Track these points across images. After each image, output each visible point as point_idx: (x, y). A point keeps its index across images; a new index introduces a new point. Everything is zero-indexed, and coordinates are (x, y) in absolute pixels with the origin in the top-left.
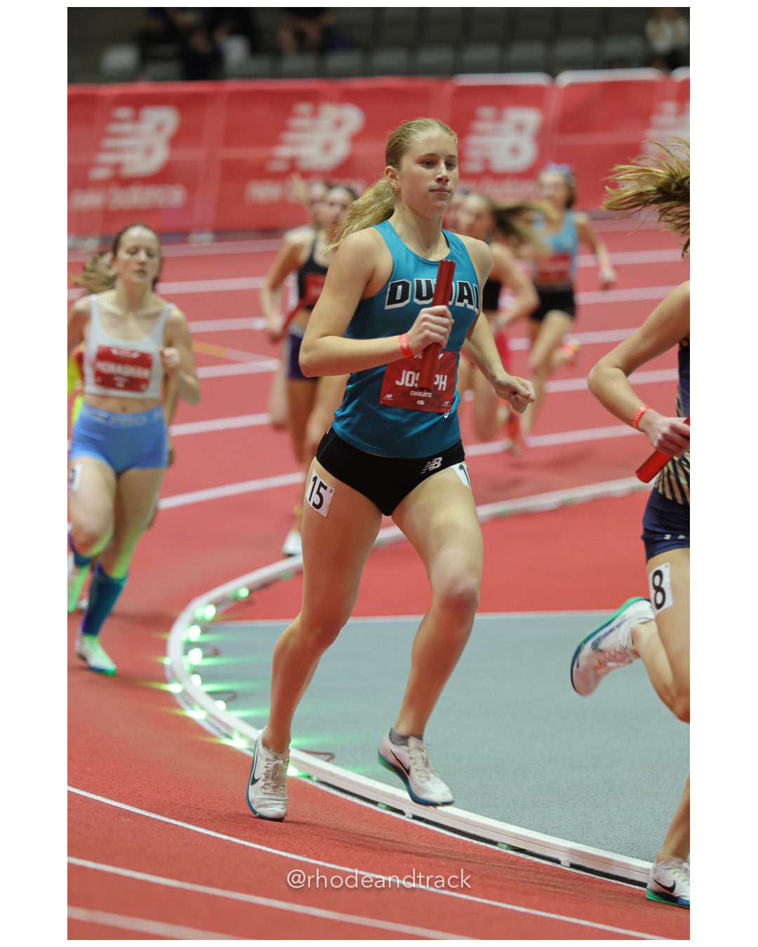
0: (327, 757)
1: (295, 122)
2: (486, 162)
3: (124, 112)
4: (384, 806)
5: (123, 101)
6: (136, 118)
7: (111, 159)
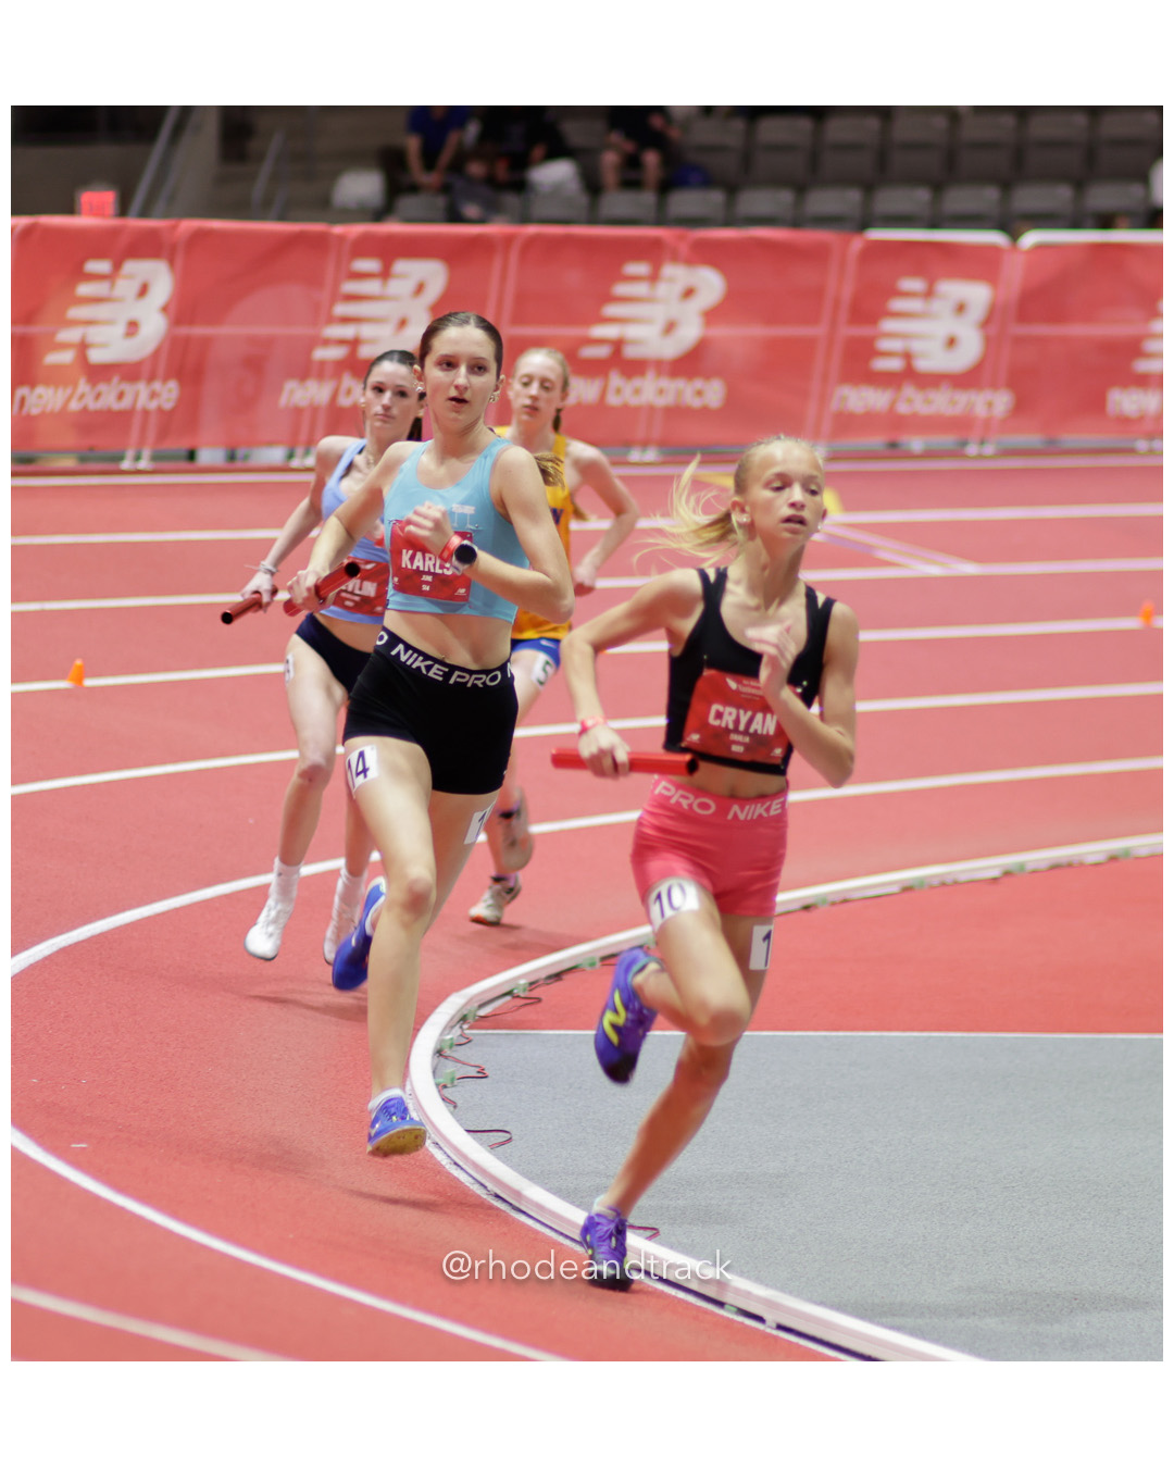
0: (649, 1233)
1: (621, 289)
2: (908, 356)
3: (368, 265)
4: (735, 1310)
6: (385, 274)
7: (348, 332)
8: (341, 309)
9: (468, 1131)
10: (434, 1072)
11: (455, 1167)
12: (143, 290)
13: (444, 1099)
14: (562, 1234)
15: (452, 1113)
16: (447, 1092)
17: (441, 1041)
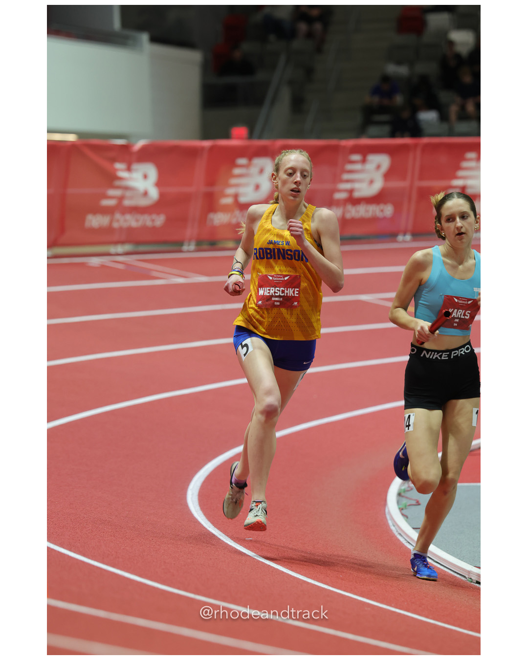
1: (465, 164)
3: (356, 157)
5: (355, 150)
6: (364, 161)
7: (348, 186)
8: (346, 176)
9: (413, 528)
10: (398, 502)
11: (409, 544)
12: (261, 171)
13: (403, 515)
14: (456, 572)
15: (406, 521)
16: (404, 512)
17: (400, 489)
